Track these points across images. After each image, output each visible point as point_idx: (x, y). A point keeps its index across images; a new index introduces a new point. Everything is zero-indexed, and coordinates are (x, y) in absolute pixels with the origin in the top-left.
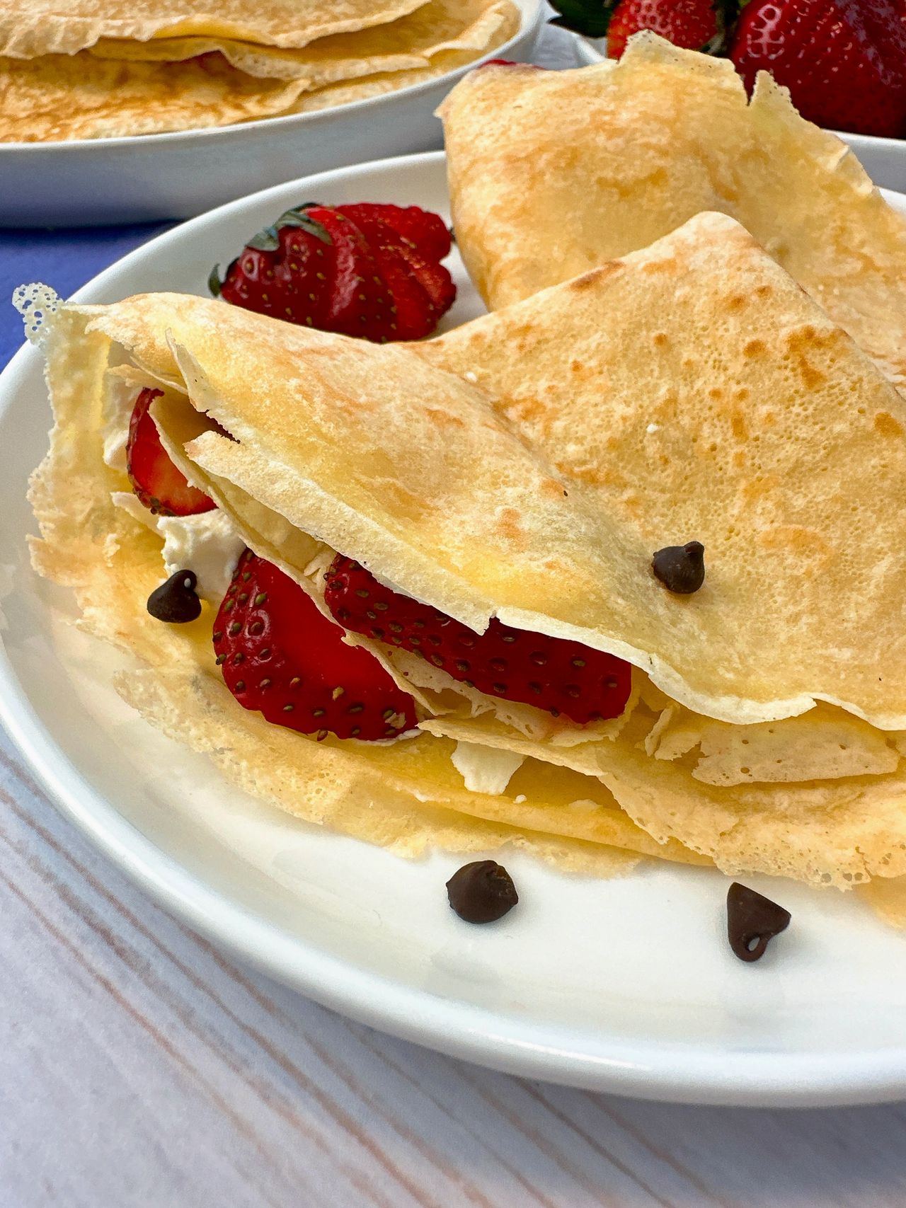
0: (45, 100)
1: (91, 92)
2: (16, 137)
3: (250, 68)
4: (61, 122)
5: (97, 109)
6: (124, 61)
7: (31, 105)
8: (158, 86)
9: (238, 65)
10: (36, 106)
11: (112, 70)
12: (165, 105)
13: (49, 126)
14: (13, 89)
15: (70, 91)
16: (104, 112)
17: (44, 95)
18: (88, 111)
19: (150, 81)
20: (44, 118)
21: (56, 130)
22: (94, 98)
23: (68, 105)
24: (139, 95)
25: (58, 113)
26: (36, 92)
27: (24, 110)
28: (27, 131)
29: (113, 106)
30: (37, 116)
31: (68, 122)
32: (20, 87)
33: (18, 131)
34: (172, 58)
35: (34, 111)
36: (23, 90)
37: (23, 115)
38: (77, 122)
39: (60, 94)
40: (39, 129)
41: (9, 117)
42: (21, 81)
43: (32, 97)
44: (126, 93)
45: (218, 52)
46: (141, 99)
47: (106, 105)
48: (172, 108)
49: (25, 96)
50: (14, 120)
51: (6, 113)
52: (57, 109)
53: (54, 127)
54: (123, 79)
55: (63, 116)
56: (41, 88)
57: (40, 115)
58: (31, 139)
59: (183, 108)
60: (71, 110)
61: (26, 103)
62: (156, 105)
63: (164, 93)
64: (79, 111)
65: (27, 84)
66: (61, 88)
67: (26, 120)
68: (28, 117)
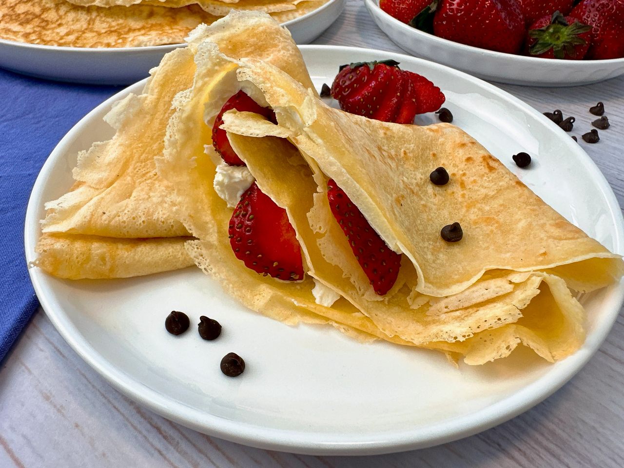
0: (114, 24)
1: (136, 20)
2: (101, 43)
3: (212, 11)
4: (122, 36)
5: (139, 30)
6: (152, 6)
7: (107, 26)
8: (168, 18)
9: (206, 10)
10: (110, 27)
11: (146, 11)
12: (172, 29)
13: (116, 38)
14: (98, 18)
15: (125, 20)
16: (143, 32)
17: (113, 21)
18: (134, 30)
19: (164, 16)
20: (113, 33)
21: (120, 41)
22: (138, 23)
23: (125, 27)
24: (159, 22)
25: (120, 31)
26: (110, 20)
27: (104, 28)
28: (106, 41)
29: (147, 28)
30: (110, 32)
31: (125, 36)
32: (101, 17)
33: (101, 41)
34: (175, 6)
35: (108, 29)
36: (103, 19)
37: (103, 31)
38: (131, 36)
39: (121, 21)
40: (112, 39)
41: (96, 32)
42: (102, 15)
43: (107, 22)
44: (152, 21)
45: (197, 4)
46: (160, 25)
47: (143, 28)
48: (175, 30)
49: (104, 21)
50: (99, 34)
51: (95, 30)
52: (119, 29)
53: (119, 39)
54: (151, 15)
55: (123, 33)
56: (112, 18)
57: (112, 32)
58: (108, 45)
59: (180, 30)
60: (126, 30)
61: (105, 25)
62: (167, 28)
63: (171, 22)
64: (130, 30)
65: (105, 16)
66: (122, 18)
67: (105, 35)
68: (106, 32)
